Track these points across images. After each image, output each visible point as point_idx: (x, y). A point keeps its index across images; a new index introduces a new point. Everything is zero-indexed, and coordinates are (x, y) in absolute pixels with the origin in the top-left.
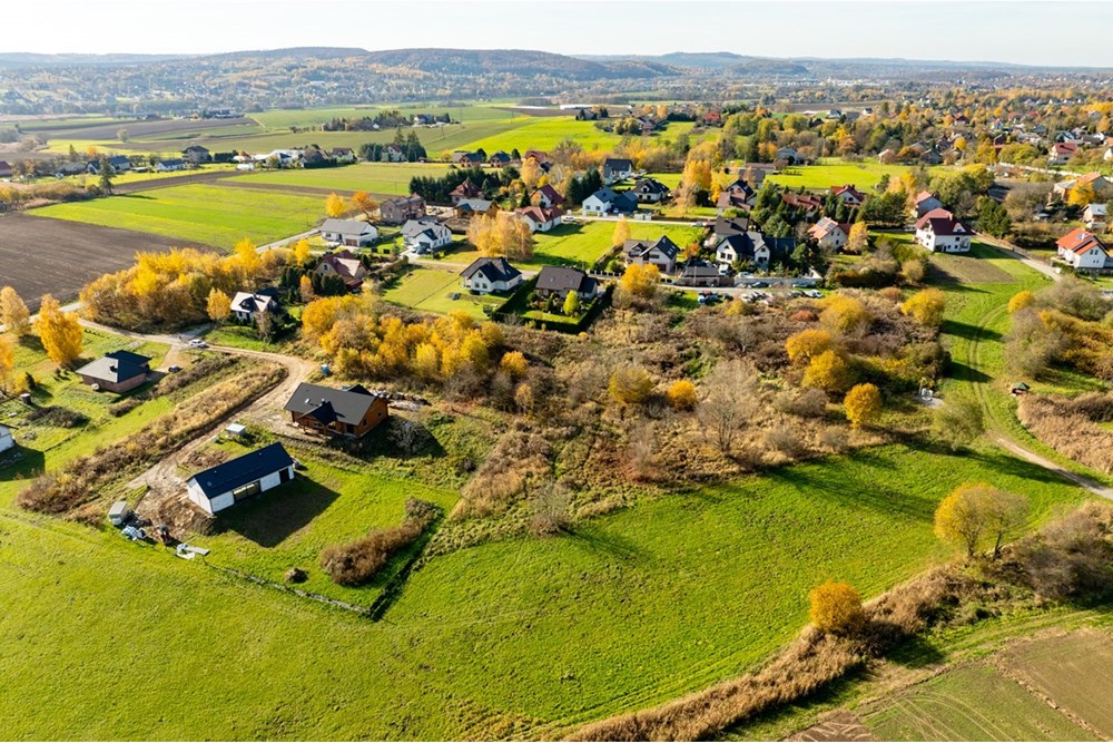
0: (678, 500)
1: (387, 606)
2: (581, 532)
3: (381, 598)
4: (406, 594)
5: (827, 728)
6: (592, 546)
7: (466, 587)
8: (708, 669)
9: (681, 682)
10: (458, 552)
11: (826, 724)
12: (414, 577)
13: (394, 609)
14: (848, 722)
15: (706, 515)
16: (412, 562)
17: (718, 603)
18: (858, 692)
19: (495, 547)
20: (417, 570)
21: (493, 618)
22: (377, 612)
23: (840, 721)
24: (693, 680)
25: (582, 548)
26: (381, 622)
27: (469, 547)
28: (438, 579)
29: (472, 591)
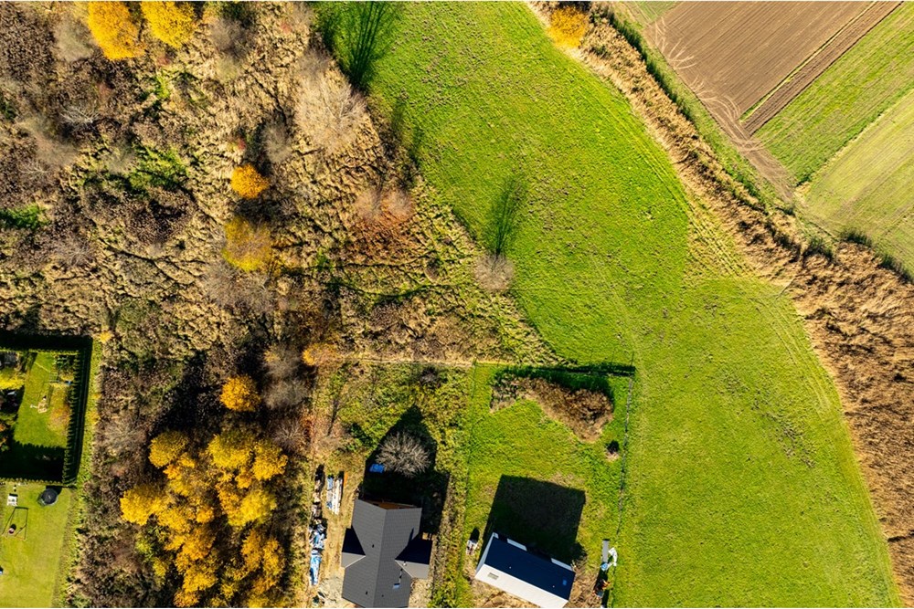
0: (429, 167)
1: (619, 367)
2: (495, 243)
3: (615, 374)
4: (602, 359)
5: (661, 44)
6: (509, 231)
7: (584, 317)
8: (622, 123)
9: (637, 139)
10: (546, 339)
11: (657, 44)
12: (583, 362)
13: (620, 360)
14: (654, 30)
15: (442, 140)
16: (569, 370)
17: (553, 121)
18: (625, 22)
19: (532, 311)
20: (576, 363)
21: (609, 284)
22: (628, 371)
23: (654, 35)
24: (634, 131)
25: (513, 239)
26: (634, 365)
27: (538, 332)
28: (581, 342)
29: (586, 310)
